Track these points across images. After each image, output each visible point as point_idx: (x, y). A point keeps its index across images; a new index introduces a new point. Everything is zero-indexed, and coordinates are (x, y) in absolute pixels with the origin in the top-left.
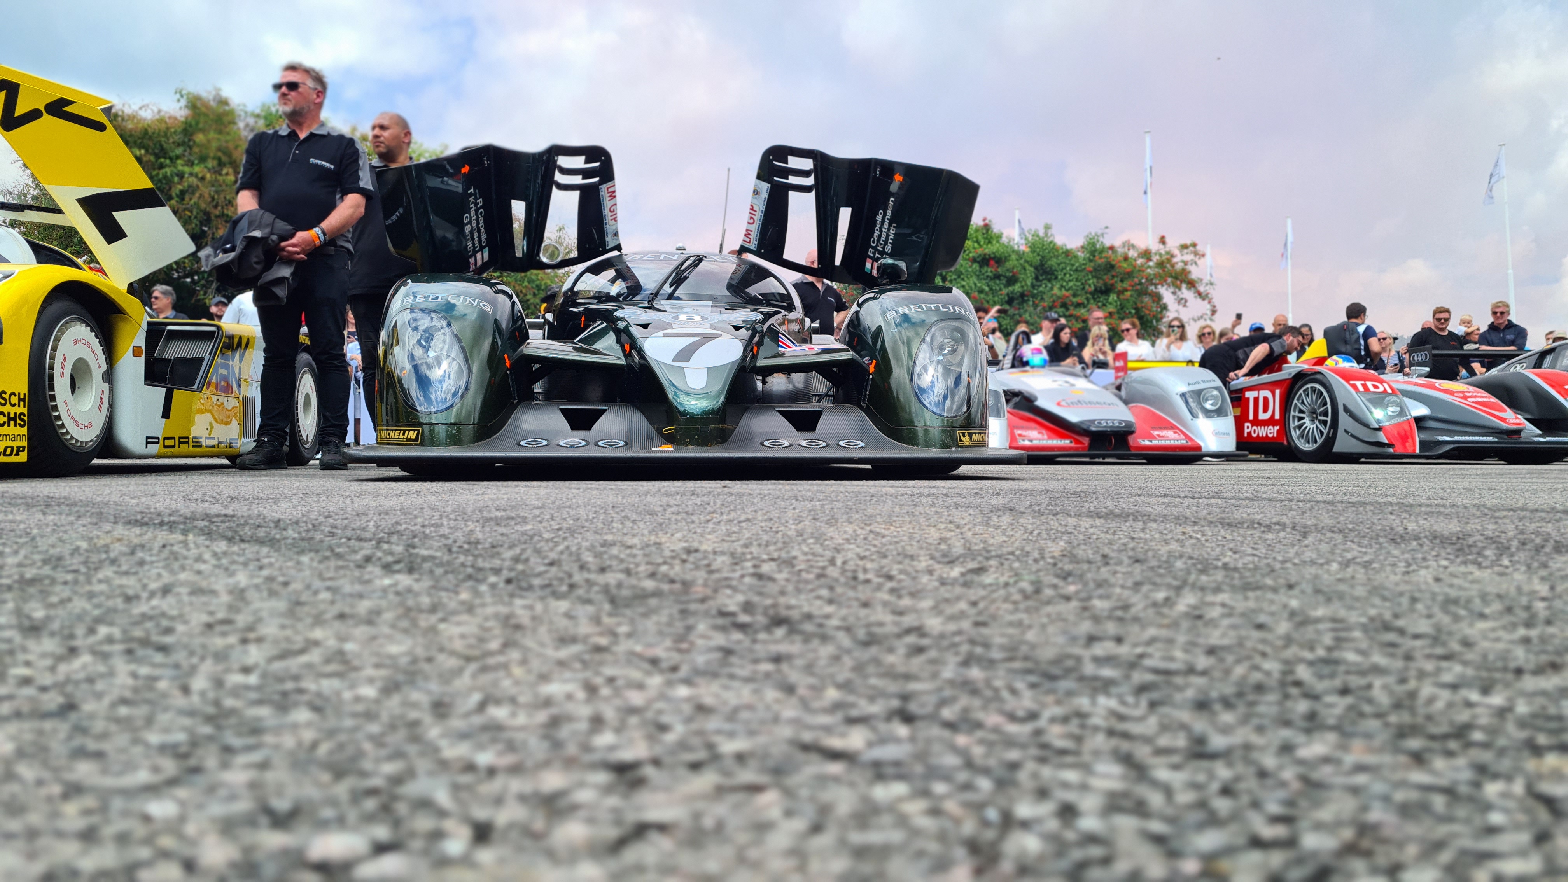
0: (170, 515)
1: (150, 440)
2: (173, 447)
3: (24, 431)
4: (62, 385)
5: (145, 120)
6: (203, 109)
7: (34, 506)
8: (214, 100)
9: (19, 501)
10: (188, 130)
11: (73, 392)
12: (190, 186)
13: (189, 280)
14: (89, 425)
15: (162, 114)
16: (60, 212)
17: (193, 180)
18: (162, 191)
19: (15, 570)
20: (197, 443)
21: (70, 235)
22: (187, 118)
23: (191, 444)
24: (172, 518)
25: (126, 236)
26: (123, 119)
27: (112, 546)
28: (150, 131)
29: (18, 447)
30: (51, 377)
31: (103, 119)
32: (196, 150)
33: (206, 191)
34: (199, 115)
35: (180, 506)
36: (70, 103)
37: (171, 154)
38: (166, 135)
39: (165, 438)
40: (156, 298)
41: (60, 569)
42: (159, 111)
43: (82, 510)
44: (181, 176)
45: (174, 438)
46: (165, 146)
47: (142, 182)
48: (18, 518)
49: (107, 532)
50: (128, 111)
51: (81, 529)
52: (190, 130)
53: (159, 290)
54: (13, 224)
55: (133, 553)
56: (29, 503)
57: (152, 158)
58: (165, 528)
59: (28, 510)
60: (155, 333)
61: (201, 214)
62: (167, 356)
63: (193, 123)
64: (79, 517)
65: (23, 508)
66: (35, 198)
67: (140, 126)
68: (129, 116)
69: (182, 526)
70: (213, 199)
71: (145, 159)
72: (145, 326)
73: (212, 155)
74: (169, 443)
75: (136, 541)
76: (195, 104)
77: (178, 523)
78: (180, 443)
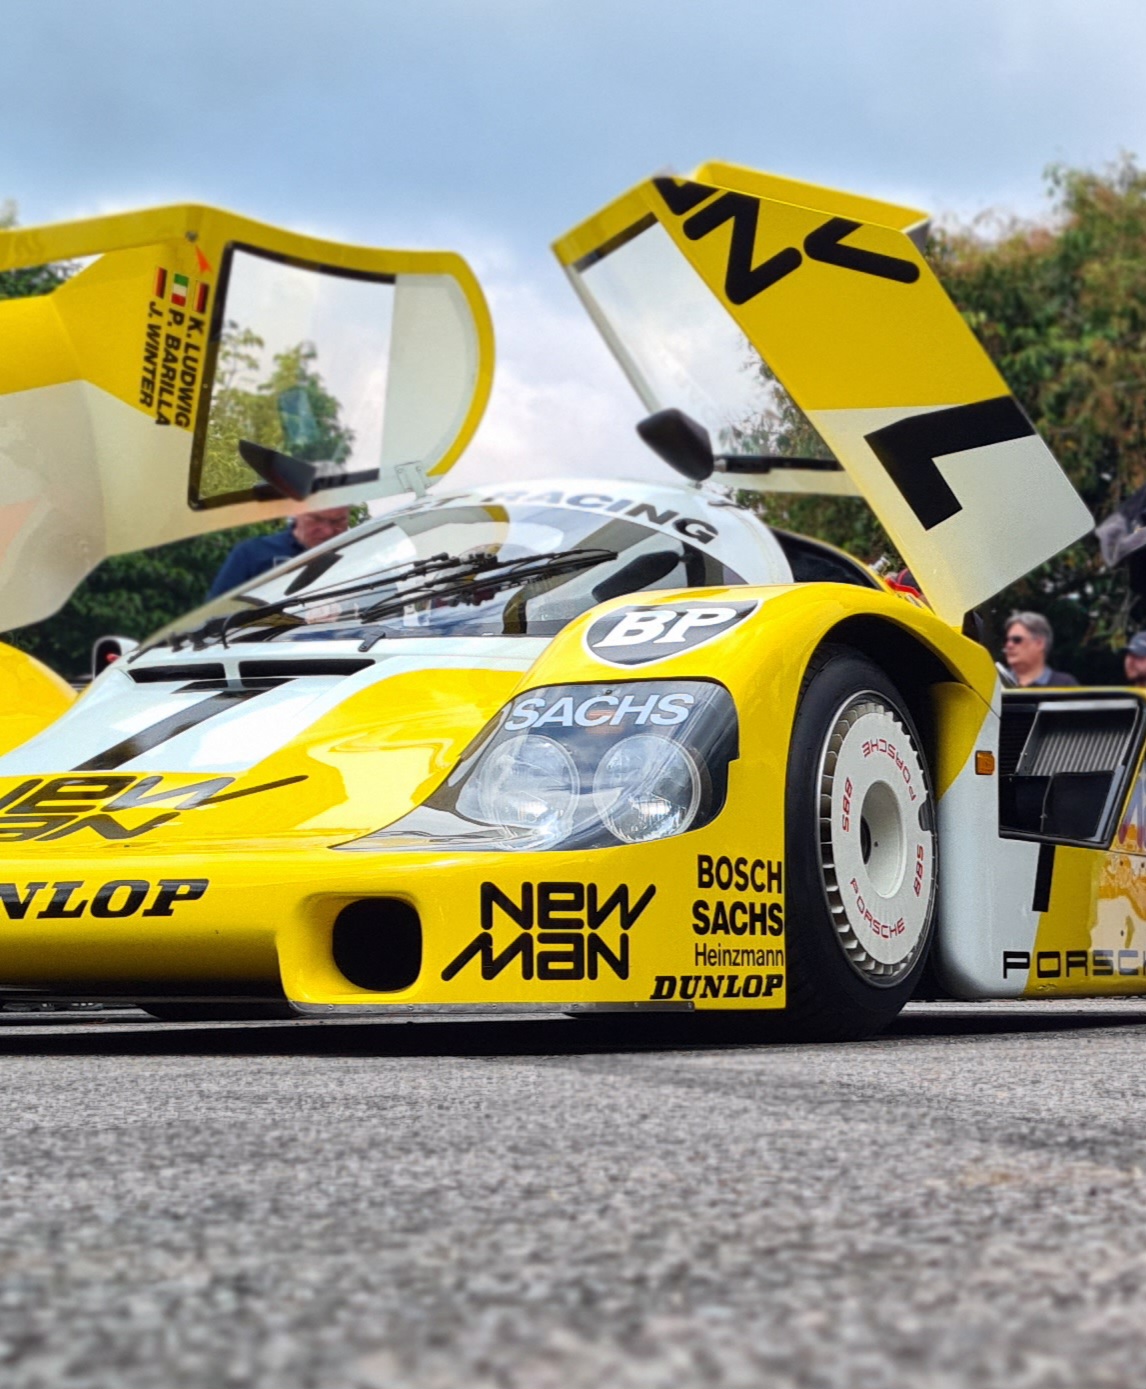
0: (1083, 1126)
1: (1013, 960)
2: (1056, 974)
3: (779, 943)
4: (845, 842)
5: (986, 245)
6: (1101, 207)
7: (821, 1103)
8: (1121, 182)
9: (793, 1092)
10: (1071, 254)
11: (866, 857)
12: (1075, 383)
13: (1074, 596)
14: (899, 928)
15: (1019, 227)
16: (832, 465)
17: (1082, 369)
18: (1022, 401)
19: (836, 1234)
20: (1103, 966)
21: (852, 515)
22: (1067, 229)
23: (1091, 967)
24: (1089, 1134)
25: (957, 508)
26: (944, 250)
27: (995, 1189)
28: (996, 269)
29: (770, 978)
30: (826, 831)
31: (910, 254)
32: (1087, 299)
33: (1107, 390)
34: (1092, 219)
35: (1094, 1106)
36: (848, 227)
37: (1039, 316)
38: (1027, 276)
39: (1042, 955)
40: (1018, 640)
41: (913, 1235)
42: (1014, 222)
43: (914, 1112)
44: (1057, 361)
45: (1056, 955)
46: (1026, 298)
47: (986, 384)
48: (804, 1127)
49: (977, 1160)
50: (953, 229)
51: (925, 1152)
52: (1074, 255)
53: (1021, 624)
54: (746, 500)
55: (1037, 1206)
56: (813, 1098)
57: (1001, 329)
58: (1083, 1152)
59: (812, 1111)
60: (1017, 718)
61: (1099, 445)
62: (1040, 770)
63: (1081, 240)
64: (912, 1127)
65: (804, 1106)
66: (783, 441)
67: (977, 260)
68: (955, 240)
69: (1113, 1151)
70: (1121, 406)
71: (987, 333)
72: (997, 705)
73: (1118, 308)
74: (1048, 965)
75: (1036, 1179)
76: (1085, 199)
77: (1103, 1143)
78: (1070, 964)
